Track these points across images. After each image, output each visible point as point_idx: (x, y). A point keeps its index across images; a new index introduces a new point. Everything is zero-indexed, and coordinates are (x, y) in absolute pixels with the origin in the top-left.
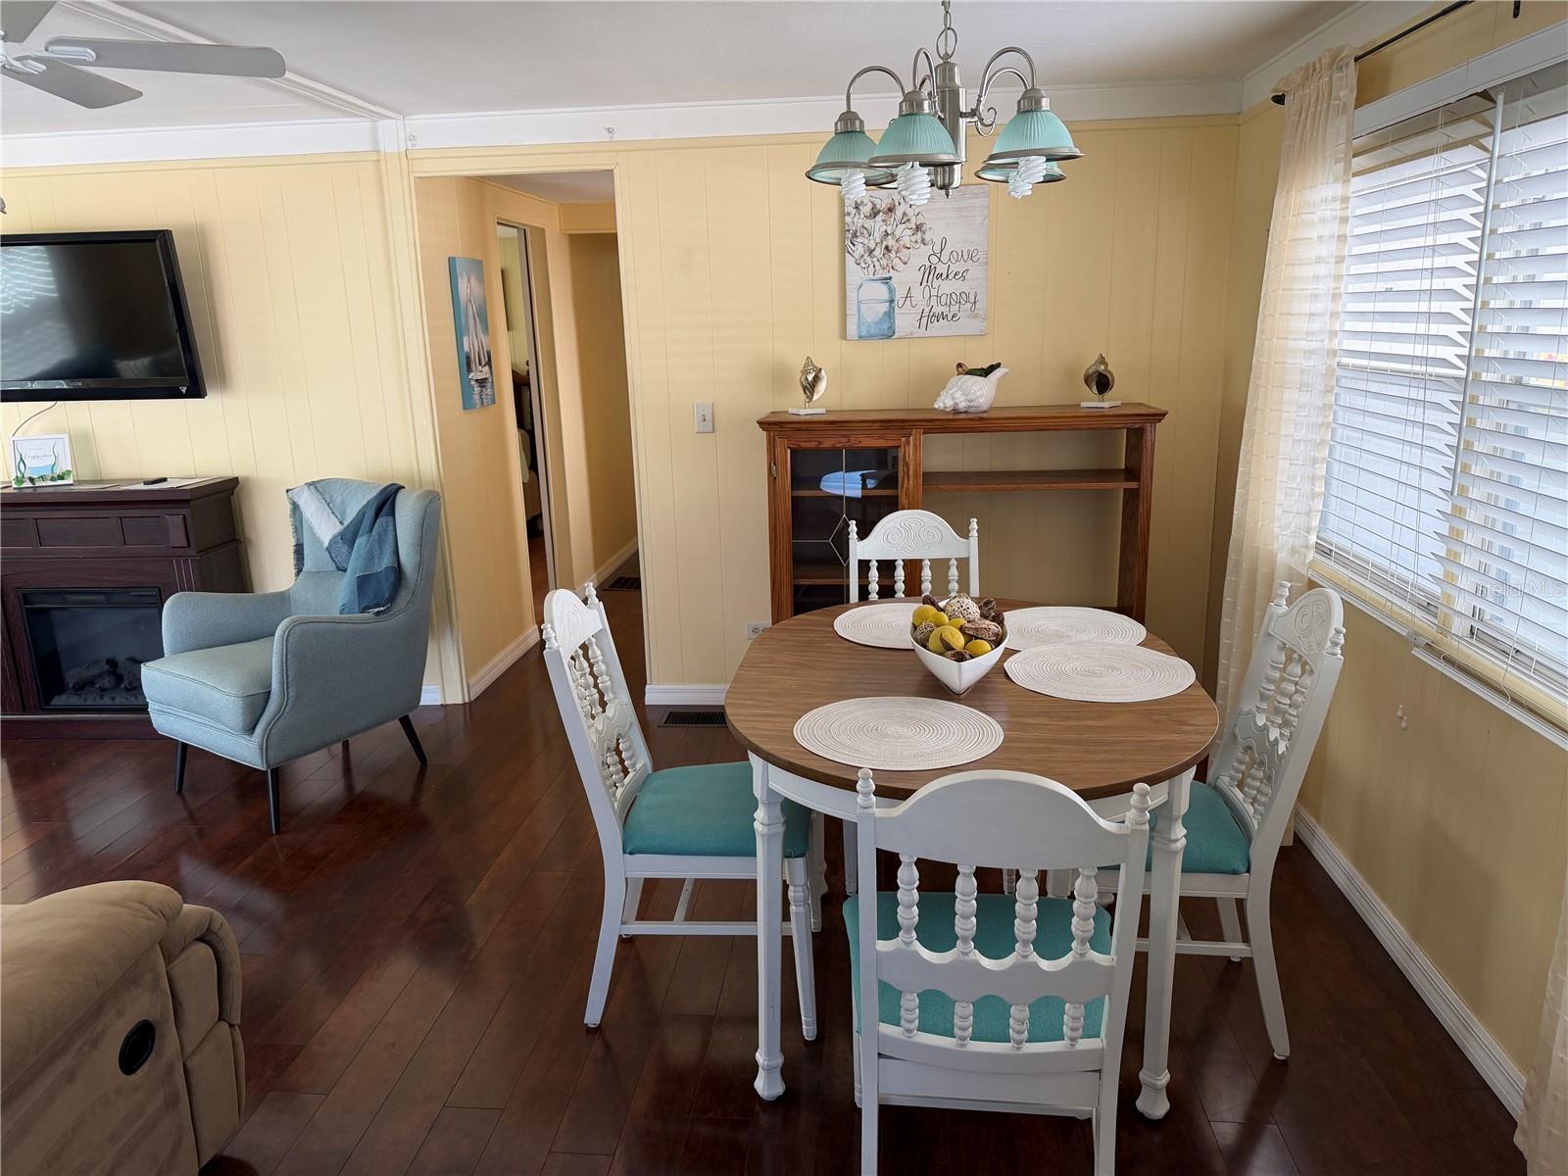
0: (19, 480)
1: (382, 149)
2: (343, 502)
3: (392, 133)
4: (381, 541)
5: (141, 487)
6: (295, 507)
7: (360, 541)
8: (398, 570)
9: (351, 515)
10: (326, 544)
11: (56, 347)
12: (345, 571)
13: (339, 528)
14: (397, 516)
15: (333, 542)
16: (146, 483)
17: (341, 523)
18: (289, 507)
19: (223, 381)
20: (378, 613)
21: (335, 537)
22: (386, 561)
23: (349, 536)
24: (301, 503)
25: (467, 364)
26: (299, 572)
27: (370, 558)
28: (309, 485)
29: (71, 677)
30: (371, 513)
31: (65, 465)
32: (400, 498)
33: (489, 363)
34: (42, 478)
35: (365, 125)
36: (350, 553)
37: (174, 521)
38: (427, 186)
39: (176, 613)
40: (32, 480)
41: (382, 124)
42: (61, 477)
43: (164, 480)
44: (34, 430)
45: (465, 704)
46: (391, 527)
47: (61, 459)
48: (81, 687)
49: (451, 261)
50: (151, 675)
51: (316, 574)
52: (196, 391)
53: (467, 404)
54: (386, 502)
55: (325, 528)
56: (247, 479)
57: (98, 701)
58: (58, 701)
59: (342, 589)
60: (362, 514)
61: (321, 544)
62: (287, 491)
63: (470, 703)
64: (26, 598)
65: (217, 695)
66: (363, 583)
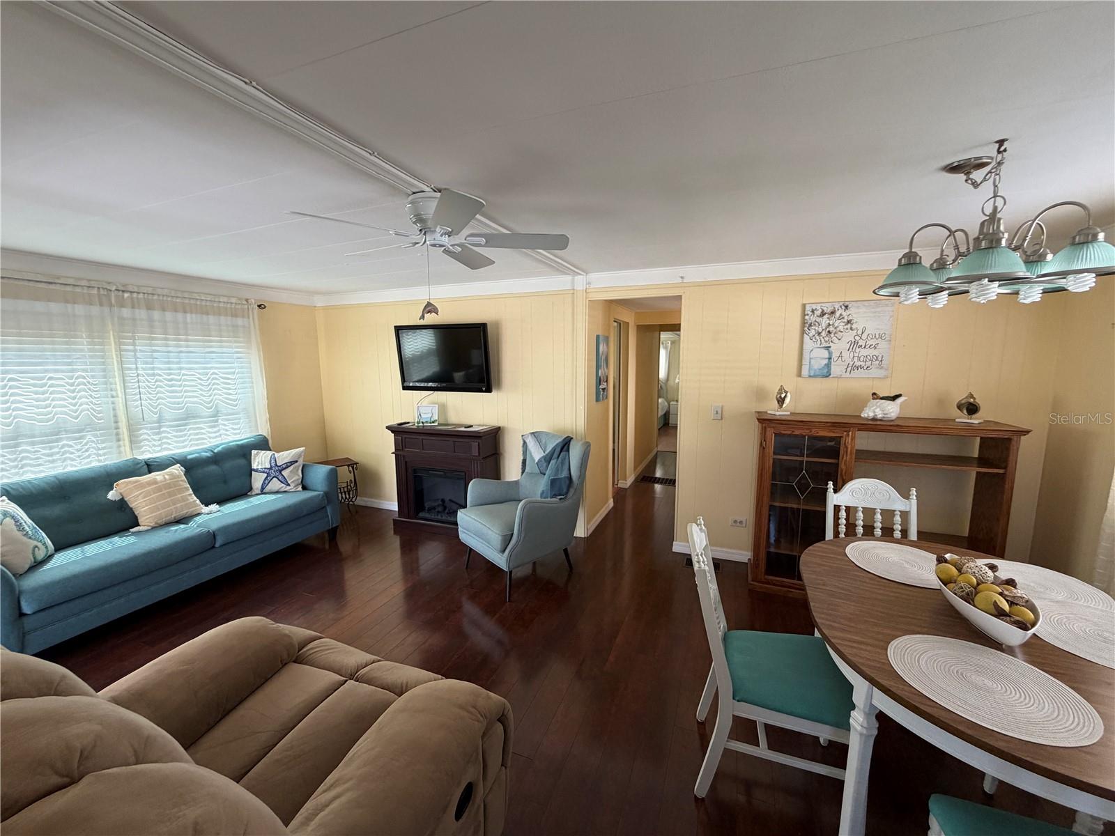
0: (418, 423)
1: (575, 288)
2: (545, 442)
3: (580, 281)
4: (562, 463)
5: (463, 429)
6: (525, 443)
7: (553, 462)
8: (570, 478)
9: (549, 450)
10: (536, 461)
11: (432, 368)
12: (544, 474)
13: (543, 454)
14: (570, 452)
15: (540, 460)
16: (466, 427)
17: (544, 452)
18: (522, 442)
19: (499, 386)
20: (560, 499)
21: (541, 458)
22: (564, 474)
23: (548, 459)
24: (527, 441)
25: (599, 381)
26: (523, 473)
27: (557, 470)
28: (533, 434)
29: (427, 505)
30: (559, 449)
31: (436, 417)
32: (572, 443)
33: (607, 381)
34: (427, 422)
35: (569, 278)
36: (547, 466)
37: (475, 445)
38: (592, 303)
39: (474, 488)
40: (423, 423)
41: (578, 278)
42: (433, 422)
43: (472, 426)
44: (425, 403)
45: (585, 538)
46: (567, 457)
47: (434, 415)
48: (430, 510)
49: (598, 337)
50: (462, 515)
51: (530, 474)
52: (489, 390)
53: (597, 400)
54: (566, 444)
55: (537, 454)
56: (503, 428)
57: (436, 517)
58: (421, 515)
59: (543, 484)
60: (554, 450)
61: (534, 461)
62: (522, 436)
63: (587, 537)
64: (415, 471)
65: (490, 532)
66: (553, 482)
